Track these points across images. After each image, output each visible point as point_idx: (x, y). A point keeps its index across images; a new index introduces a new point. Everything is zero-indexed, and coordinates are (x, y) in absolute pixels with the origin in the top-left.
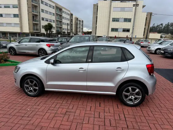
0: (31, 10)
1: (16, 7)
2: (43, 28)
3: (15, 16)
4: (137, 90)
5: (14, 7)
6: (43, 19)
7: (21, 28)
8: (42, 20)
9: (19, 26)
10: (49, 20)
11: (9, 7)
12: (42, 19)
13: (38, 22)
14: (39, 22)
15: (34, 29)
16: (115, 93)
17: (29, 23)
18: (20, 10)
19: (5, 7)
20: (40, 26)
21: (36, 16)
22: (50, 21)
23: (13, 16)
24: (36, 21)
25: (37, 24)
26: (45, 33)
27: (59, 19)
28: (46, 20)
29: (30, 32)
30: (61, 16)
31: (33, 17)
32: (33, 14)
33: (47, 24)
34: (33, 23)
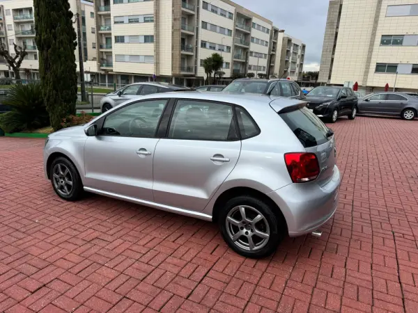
0: (178, 24)
1: (149, 19)
2: (201, 65)
3: (148, 39)
4: (259, 216)
5: (147, 19)
6: (204, 44)
7: (157, 64)
8: (202, 46)
9: (153, 60)
10: (217, 47)
11: (137, 21)
12: (202, 44)
13: (192, 52)
14: (195, 52)
15: (182, 68)
16: (211, 217)
17: (172, 54)
18: (157, 27)
19: (130, 21)
20: (196, 61)
21: (190, 37)
22: (219, 50)
23: (142, 39)
24: (188, 49)
25: (189, 57)
26: (205, 78)
27: (241, 43)
28: (211, 47)
29: (173, 75)
30: (246, 35)
31: (183, 40)
32: (182, 34)
33: (211, 56)
34: (182, 54)
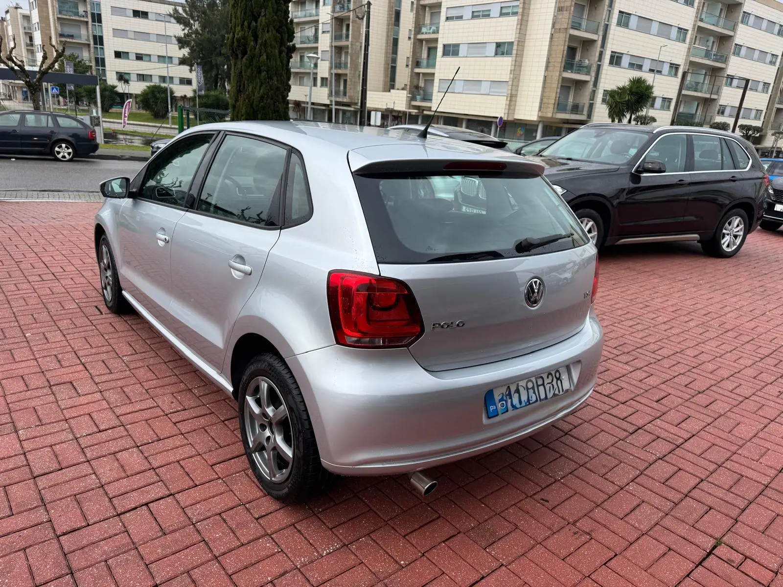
0: (566, 19)
1: (510, 10)
2: (604, 101)
3: (501, 49)
5: (504, 11)
6: (616, 60)
7: (512, 99)
8: (611, 63)
9: (506, 90)
10: (647, 66)
11: (486, 15)
12: (612, 57)
13: (588, 73)
14: (593, 74)
15: (560, 106)
17: (545, 77)
18: (523, 25)
19: (474, 16)
20: (594, 92)
21: (587, 44)
22: (651, 71)
23: (492, 49)
24: (580, 68)
25: (579, 85)
27: (707, 55)
28: (632, 66)
29: (542, 119)
30: (724, 39)
31: (572, 51)
32: (572, 38)
34: (564, 80)
